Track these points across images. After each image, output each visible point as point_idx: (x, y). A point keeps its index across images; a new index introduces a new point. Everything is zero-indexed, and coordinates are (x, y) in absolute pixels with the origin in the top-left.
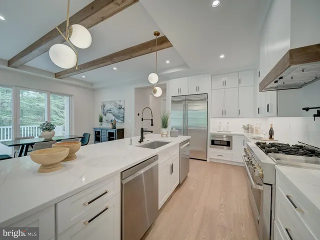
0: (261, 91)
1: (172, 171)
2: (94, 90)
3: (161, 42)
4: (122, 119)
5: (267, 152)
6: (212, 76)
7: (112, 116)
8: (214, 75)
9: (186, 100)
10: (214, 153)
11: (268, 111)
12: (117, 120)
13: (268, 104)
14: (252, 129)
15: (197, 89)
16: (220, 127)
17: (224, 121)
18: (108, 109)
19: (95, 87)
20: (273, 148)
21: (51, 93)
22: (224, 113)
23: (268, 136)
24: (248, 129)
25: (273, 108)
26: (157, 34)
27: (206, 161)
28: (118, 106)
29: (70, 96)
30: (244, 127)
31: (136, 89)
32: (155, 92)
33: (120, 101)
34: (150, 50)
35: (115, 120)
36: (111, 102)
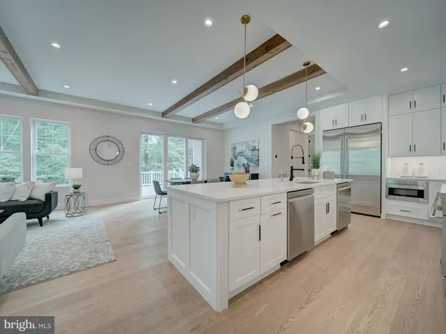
1: (328, 211)
2: (223, 131)
3: (312, 70)
4: (257, 162)
6: (389, 97)
7: (244, 159)
8: (394, 95)
9: (345, 134)
10: (393, 207)
12: (250, 164)
15: (364, 117)
16: (405, 170)
18: (240, 151)
19: (225, 127)
21: (188, 138)
22: (413, 148)
26: (307, 64)
27: (380, 217)
28: (251, 148)
29: (202, 139)
31: (274, 126)
32: (305, 128)
33: (254, 141)
34: (297, 81)
35: (248, 164)
36: (242, 143)
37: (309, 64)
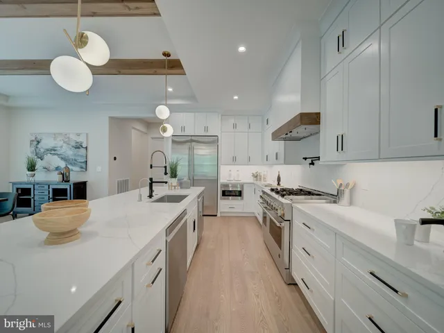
0: (273, 139)
3: (171, 65)
4: (84, 165)
5: (283, 196)
6: (222, 115)
7: (59, 159)
8: (225, 115)
9: (192, 142)
10: (225, 205)
11: (277, 159)
12: (70, 167)
13: (277, 151)
14: (261, 176)
15: (206, 129)
16: (230, 175)
17: (234, 168)
18: (47, 147)
19: (13, 103)
20: (285, 193)
22: (234, 159)
23: (276, 183)
24: (256, 177)
25: (281, 156)
26: (167, 55)
27: (216, 216)
28: (74, 144)
30: (253, 175)
31: (111, 118)
32: (165, 130)
33: (78, 135)
34: (152, 71)
35: (66, 167)
36: (55, 136)
37: (168, 55)
